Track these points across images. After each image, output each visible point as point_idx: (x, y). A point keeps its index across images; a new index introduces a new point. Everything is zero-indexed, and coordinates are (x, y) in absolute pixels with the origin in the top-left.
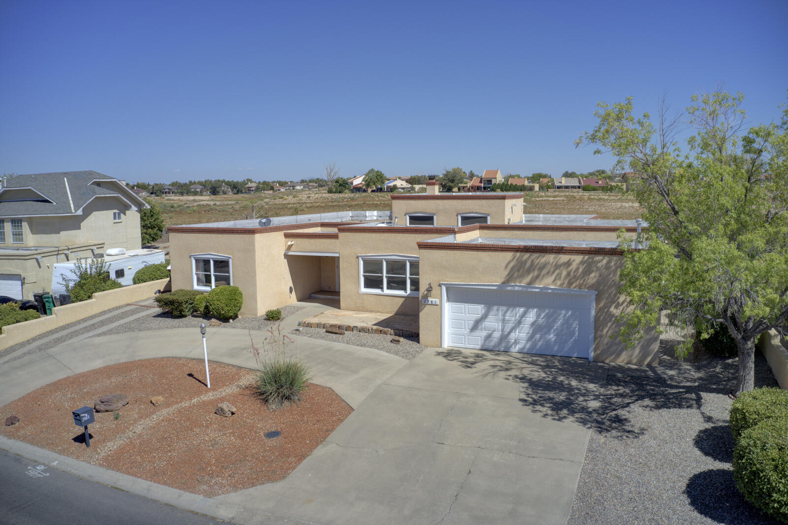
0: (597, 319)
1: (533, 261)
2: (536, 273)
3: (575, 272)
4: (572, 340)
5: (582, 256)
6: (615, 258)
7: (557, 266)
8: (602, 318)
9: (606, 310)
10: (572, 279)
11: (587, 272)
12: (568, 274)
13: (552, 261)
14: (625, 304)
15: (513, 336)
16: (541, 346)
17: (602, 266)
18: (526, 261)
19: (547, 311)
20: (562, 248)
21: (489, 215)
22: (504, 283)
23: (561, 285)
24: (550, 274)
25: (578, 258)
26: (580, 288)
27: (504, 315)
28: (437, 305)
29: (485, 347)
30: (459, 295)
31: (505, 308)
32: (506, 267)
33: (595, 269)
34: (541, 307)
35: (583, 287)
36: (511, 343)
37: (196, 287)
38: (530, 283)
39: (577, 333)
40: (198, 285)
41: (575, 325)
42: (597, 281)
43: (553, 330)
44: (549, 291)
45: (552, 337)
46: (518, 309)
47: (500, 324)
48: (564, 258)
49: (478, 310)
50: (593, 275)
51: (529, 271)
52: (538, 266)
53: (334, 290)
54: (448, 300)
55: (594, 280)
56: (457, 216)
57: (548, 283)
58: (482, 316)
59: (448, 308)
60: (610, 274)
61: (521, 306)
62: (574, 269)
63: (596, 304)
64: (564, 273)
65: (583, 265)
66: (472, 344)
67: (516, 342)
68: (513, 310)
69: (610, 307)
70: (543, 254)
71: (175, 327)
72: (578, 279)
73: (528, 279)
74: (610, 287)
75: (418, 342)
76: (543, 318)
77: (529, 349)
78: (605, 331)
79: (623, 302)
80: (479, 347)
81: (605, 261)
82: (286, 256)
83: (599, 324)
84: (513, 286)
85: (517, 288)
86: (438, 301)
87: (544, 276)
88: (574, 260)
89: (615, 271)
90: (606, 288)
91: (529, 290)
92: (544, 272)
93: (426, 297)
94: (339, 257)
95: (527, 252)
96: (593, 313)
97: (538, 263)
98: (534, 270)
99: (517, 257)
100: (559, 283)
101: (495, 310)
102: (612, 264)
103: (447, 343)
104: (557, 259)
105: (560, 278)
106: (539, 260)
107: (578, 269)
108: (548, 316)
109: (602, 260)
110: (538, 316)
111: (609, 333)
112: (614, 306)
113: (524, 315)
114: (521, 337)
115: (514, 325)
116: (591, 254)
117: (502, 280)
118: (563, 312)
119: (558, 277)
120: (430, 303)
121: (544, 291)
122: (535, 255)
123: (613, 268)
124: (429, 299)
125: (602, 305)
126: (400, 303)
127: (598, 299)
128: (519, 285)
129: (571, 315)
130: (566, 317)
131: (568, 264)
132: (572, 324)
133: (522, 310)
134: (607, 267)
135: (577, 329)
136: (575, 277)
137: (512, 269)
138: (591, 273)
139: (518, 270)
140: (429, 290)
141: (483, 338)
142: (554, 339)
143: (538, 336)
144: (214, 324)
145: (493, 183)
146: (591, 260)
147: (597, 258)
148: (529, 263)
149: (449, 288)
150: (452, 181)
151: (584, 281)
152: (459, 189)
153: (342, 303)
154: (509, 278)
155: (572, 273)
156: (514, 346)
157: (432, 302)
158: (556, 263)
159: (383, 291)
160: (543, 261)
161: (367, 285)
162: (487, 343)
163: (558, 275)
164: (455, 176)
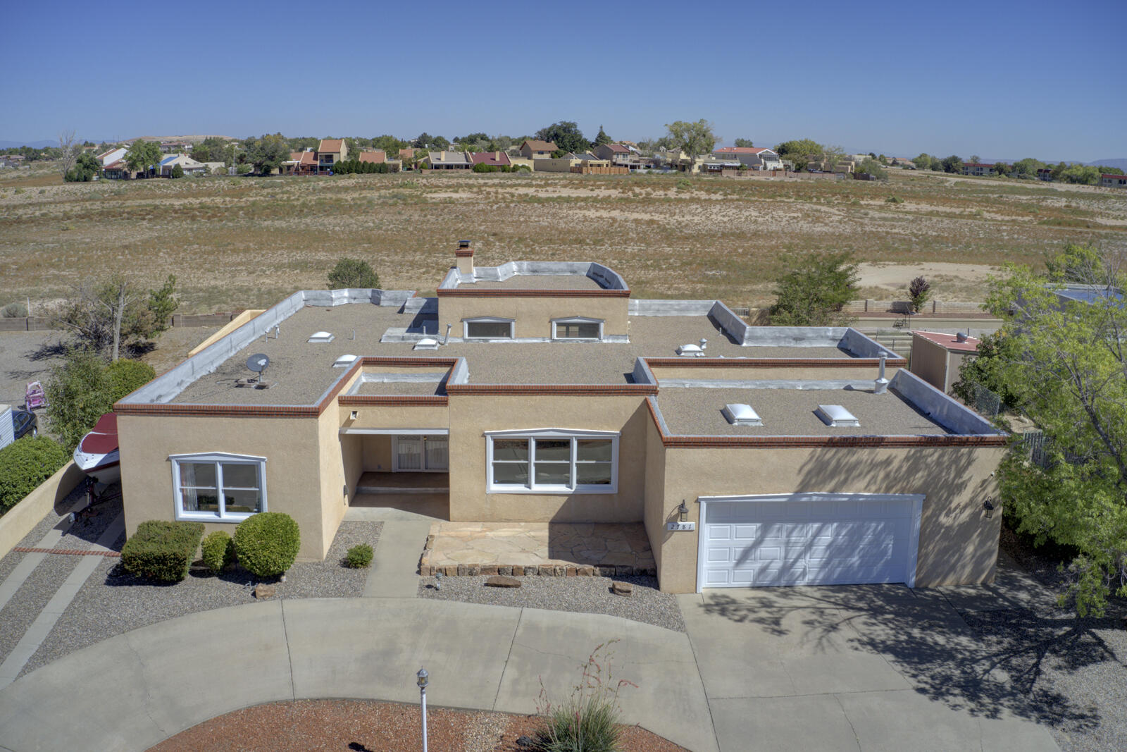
0: (922, 532)
1: (839, 460)
2: (843, 477)
3: (896, 472)
4: (882, 562)
5: (908, 449)
6: (950, 450)
7: (874, 466)
8: (928, 530)
9: (934, 519)
10: (891, 482)
11: (913, 470)
12: (887, 476)
13: (865, 459)
14: (958, 511)
15: (800, 565)
16: (839, 575)
17: (933, 462)
18: (828, 462)
19: (851, 525)
20: (883, 439)
21: (602, 320)
22: (796, 492)
23: (878, 490)
24: (862, 476)
25: (901, 453)
26: (902, 492)
27: (789, 536)
28: (692, 531)
29: (758, 583)
30: (725, 512)
31: (790, 526)
32: (800, 471)
33: (923, 466)
34: (843, 521)
35: (906, 491)
36: (798, 575)
37: (184, 515)
38: (832, 491)
39: (890, 552)
40: (185, 509)
41: (889, 544)
42: (925, 482)
43: (858, 550)
44: (861, 499)
45: (855, 560)
46: (810, 525)
47: (783, 549)
48: (882, 453)
49: (749, 531)
50: (919, 475)
51: (833, 475)
52: (846, 469)
53: (388, 471)
54: (709, 520)
55: (921, 482)
56: (551, 322)
57: (860, 489)
58: (757, 539)
59: (708, 530)
60: (941, 472)
61: (814, 521)
62: (895, 468)
63: (923, 511)
64: (882, 474)
65: (908, 461)
66: (738, 584)
67: (804, 574)
68: (802, 528)
69: (940, 514)
70: (855, 449)
72: (899, 482)
73: (833, 483)
74: (941, 488)
75: (657, 587)
76: (844, 536)
77: (823, 579)
78: (931, 547)
79: (956, 508)
80: (748, 584)
81: (936, 455)
83: (924, 538)
84: (811, 496)
85: (814, 499)
86: (693, 525)
87: (853, 479)
88: (895, 457)
89: (949, 468)
90: (936, 491)
91: (832, 499)
92: (855, 473)
93: (673, 520)
94: (448, 436)
95: (833, 446)
96: (918, 524)
97: (847, 463)
98: (840, 473)
99: (817, 455)
100: (873, 488)
101: (775, 531)
102: (946, 458)
103: (707, 583)
104: (873, 455)
105: (875, 482)
106: (846, 460)
107: (900, 467)
108: (851, 534)
109: (933, 454)
110: (838, 534)
111: (936, 550)
112: (944, 512)
113: (818, 533)
114: (811, 566)
115: (803, 548)
116: (921, 445)
117: (795, 488)
118: (874, 525)
119: (873, 480)
120: (680, 528)
121: (854, 499)
122: (844, 451)
123: (946, 464)
124: (680, 523)
125: (929, 512)
127: (925, 506)
128: (817, 495)
129: (883, 529)
130: (877, 532)
131: (888, 462)
132: (883, 541)
133: (816, 526)
134: (939, 463)
136: (895, 479)
137: (809, 472)
138: (918, 471)
139: (818, 474)
140: (682, 508)
141: (757, 570)
142: (858, 562)
143: (836, 561)
144: (262, 594)
145: (335, 161)
146: (918, 455)
147: (929, 451)
148: (833, 463)
149: (712, 504)
150: (272, 158)
151: (908, 482)
152: (281, 170)
153: (454, 510)
154: (804, 487)
155: (892, 474)
156: (801, 578)
157: (684, 526)
158: (872, 461)
159: (530, 488)
160: (853, 459)
161: (499, 479)
162: (761, 578)
163: (873, 477)
164: (276, 151)
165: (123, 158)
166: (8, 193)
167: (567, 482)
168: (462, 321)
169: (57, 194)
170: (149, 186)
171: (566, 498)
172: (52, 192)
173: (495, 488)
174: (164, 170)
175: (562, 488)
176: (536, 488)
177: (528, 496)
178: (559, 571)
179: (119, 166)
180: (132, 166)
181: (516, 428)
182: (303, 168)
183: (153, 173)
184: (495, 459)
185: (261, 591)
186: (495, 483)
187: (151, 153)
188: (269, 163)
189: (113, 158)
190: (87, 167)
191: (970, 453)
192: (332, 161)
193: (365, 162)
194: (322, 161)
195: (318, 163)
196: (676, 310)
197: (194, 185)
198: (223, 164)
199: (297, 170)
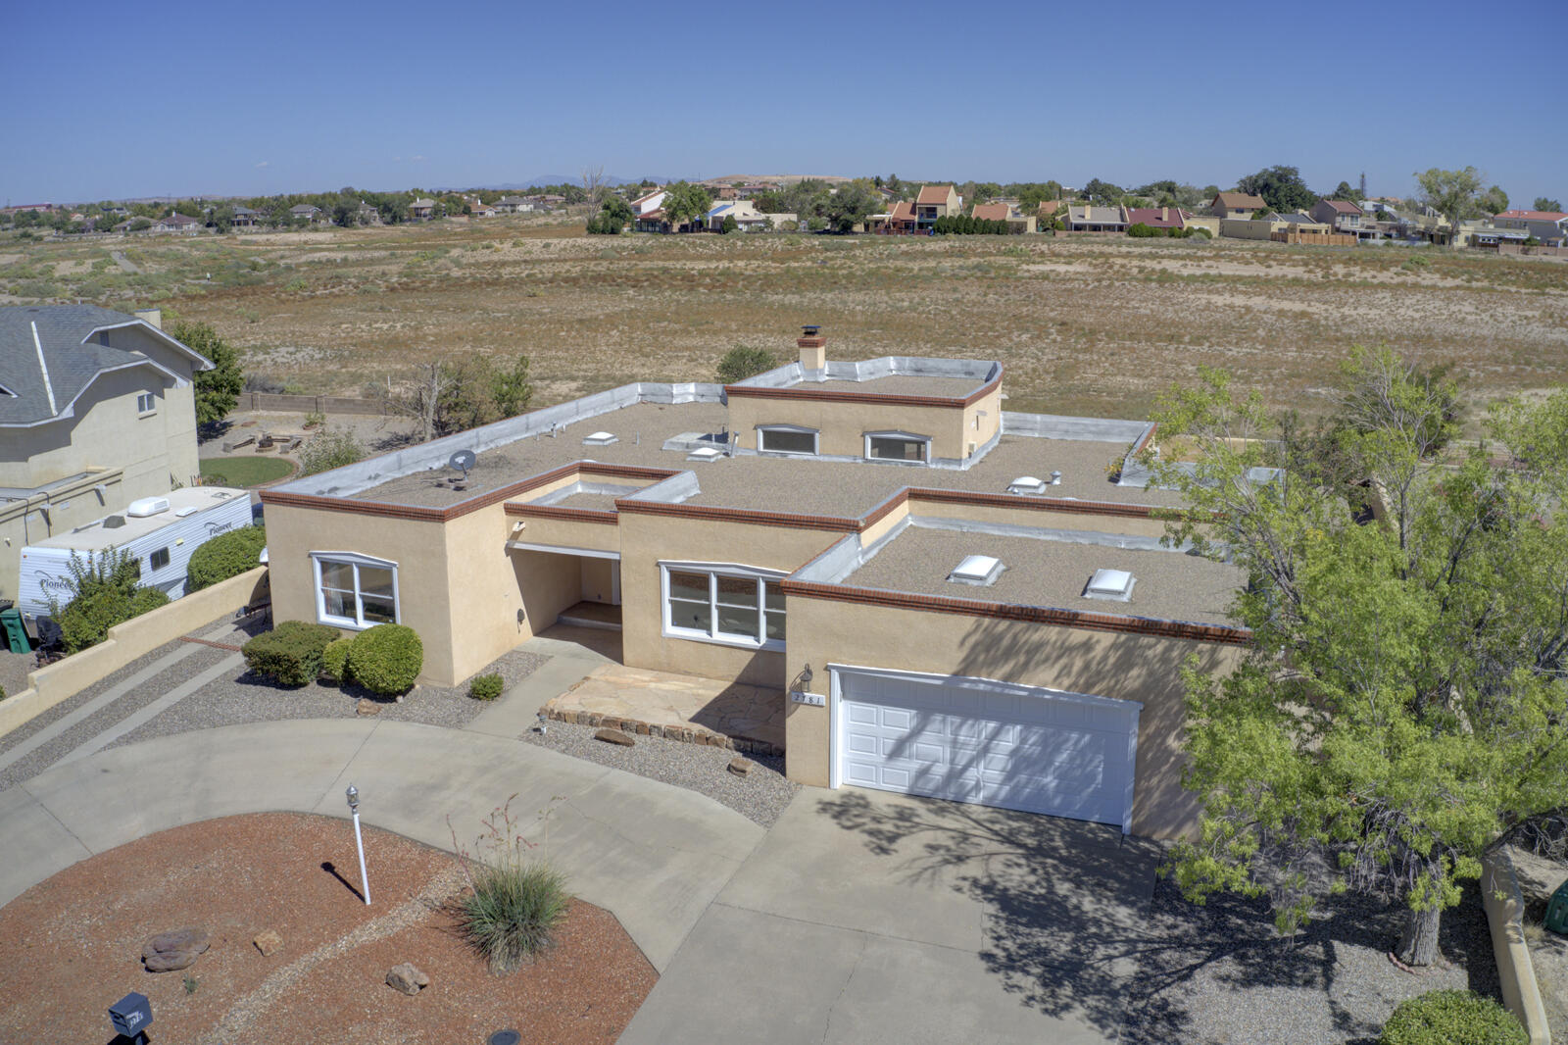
0: (1140, 754)
1: (1015, 636)
2: (1022, 659)
3: (1099, 664)
4: (1090, 790)
5: (1115, 635)
6: (1181, 643)
7: (1066, 650)
8: (1150, 755)
10: (1091, 678)
11: (1124, 665)
12: (1086, 667)
13: (1054, 639)
15: (972, 776)
16: (1028, 798)
17: (1155, 656)
18: (1001, 637)
19: (1040, 731)
20: (1076, 615)
21: (929, 438)
22: (955, 674)
23: (1072, 687)
24: (1051, 661)
25: (1106, 638)
26: (1108, 696)
27: (955, 733)
28: (822, 706)
29: (917, 791)
30: (865, 688)
31: (957, 720)
32: (962, 643)
33: (1139, 660)
34: (1028, 724)
35: (1115, 694)
36: (969, 788)
37: (325, 618)
38: (1008, 678)
39: (1100, 777)
40: (327, 612)
41: (1098, 766)
42: (1144, 685)
43: (1052, 769)
44: (1047, 697)
45: (1050, 781)
46: (983, 723)
47: (948, 750)
48: (1078, 635)
49: (903, 719)
50: (1134, 672)
51: (1009, 653)
52: (1026, 648)
53: (607, 602)
54: (844, 696)
55: (1137, 684)
56: (863, 436)
57: (1045, 681)
58: (912, 730)
59: (844, 712)
60: (1169, 673)
61: (990, 718)
62: (1098, 658)
63: (1141, 726)
64: (1078, 664)
65: (1115, 652)
66: (888, 786)
67: (977, 787)
68: (973, 726)
69: (1168, 734)
70: (1037, 625)
71: (285, 717)
72: (1104, 678)
73: (1007, 668)
74: (1169, 697)
75: (784, 773)
76: (1032, 744)
77: (1004, 801)
78: (1155, 781)
80: (904, 789)
81: (1160, 648)
82: (509, 551)
83: (1143, 766)
84: (975, 681)
85: (981, 687)
86: (823, 699)
87: (1038, 665)
88: (1098, 642)
90: (1161, 699)
91: (1007, 691)
92: (1037, 657)
93: (799, 689)
94: (619, 562)
95: (1006, 617)
96: (1133, 743)
97: (1026, 642)
98: (1017, 653)
99: (983, 626)
100: (1066, 682)
101: (937, 723)
102: (1175, 654)
103: (842, 779)
104: (1064, 636)
105: (1069, 674)
106: (1027, 636)
107: (1105, 658)
108: (1044, 742)
109: (1155, 645)
110: (1023, 741)
111: (1163, 785)
112: (1175, 733)
113: (995, 735)
114: (989, 777)
115: (975, 753)
116: (1135, 631)
117: (954, 669)
118: (1074, 736)
119: (1065, 671)
120: (807, 700)
121: (1035, 696)
122: (1020, 626)
123: (1176, 662)
124: (805, 693)
125: (1151, 729)
126: (747, 662)
127: (1145, 718)
128: (987, 680)
129: (1089, 743)
130: (1080, 747)
131: (1087, 646)
132: (1090, 760)
133: (992, 725)
134: (1164, 659)
135: (1100, 769)
136: (1098, 673)
137: (973, 648)
138: (1131, 667)
139: (987, 651)
140: (807, 675)
141: (913, 774)
142: (1053, 784)
143: (1023, 777)
144: (365, 710)
145: (939, 214)
146: (1132, 644)
147: (1145, 640)
148: (1006, 642)
149: (846, 676)
150: (853, 210)
151: (1117, 683)
152: (867, 227)
153: (628, 653)
154: (968, 666)
155: (1095, 662)
156: (973, 794)
157: (811, 699)
158: (1063, 643)
159: (710, 635)
160: (1036, 637)
161: (677, 621)
162: (920, 784)
163: (1065, 667)
164: (858, 200)
165: (661, 205)
166: (505, 245)
167: (756, 635)
168: (755, 428)
169: (565, 249)
170: (682, 243)
171: (753, 654)
172: (559, 247)
173: (671, 630)
174: (714, 221)
175: (748, 641)
176: (719, 636)
177: (709, 646)
178: (686, 736)
179: (657, 215)
180: (672, 216)
181: (693, 559)
182: (896, 225)
183: (699, 226)
184: (671, 595)
185: (363, 707)
186: (672, 624)
187: (696, 199)
188: (849, 216)
189: (651, 205)
190: (615, 215)
191: (1213, 651)
192: (935, 216)
193: (978, 219)
194: (921, 215)
195: (916, 218)
196: (1090, 432)
197: (739, 243)
199: (887, 227)
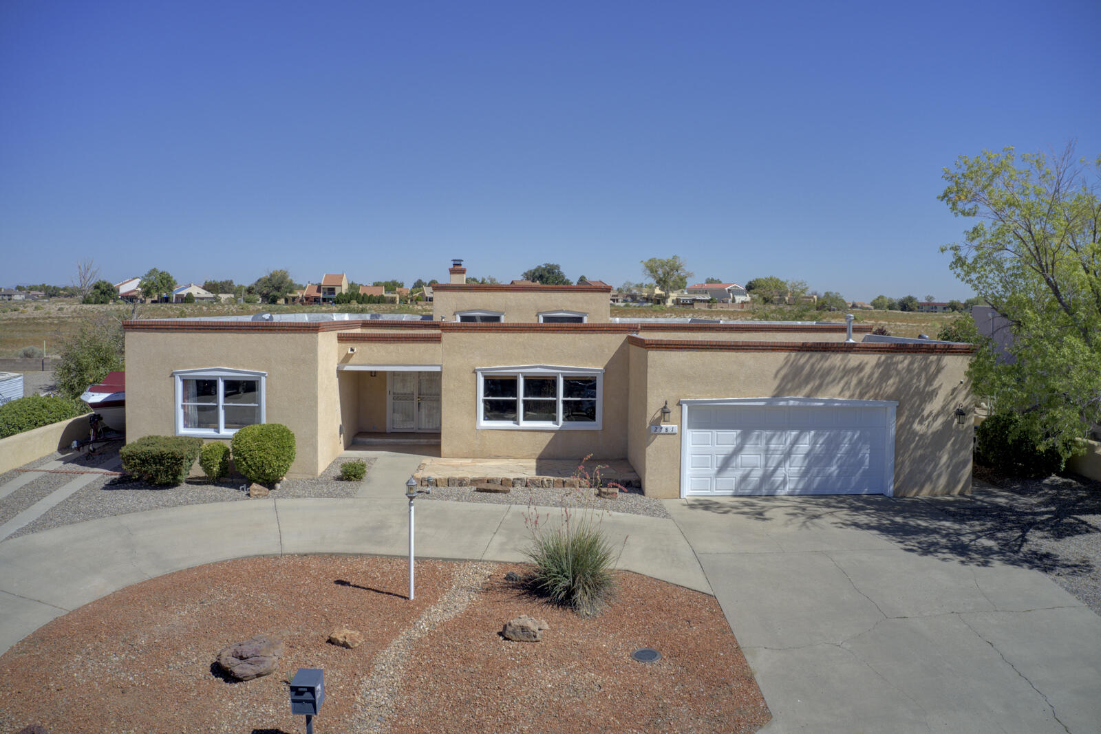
0: (897, 440)
1: (813, 365)
3: (868, 378)
4: (861, 471)
5: (879, 355)
6: (919, 357)
7: (847, 372)
8: (903, 438)
9: (908, 427)
10: (864, 388)
11: (885, 376)
12: (860, 382)
13: (838, 365)
14: (930, 419)
15: (781, 472)
16: (819, 485)
18: (802, 367)
19: (828, 433)
21: (585, 314)
22: (774, 396)
23: (852, 396)
24: (837, 381)
25: (871, 359)
26: (876, 399)
27: (768, 442)
28: (675, 434)
29: (740, 492)
31: (769, 433)
32: (776, 376)
33: (894, 373)
34: (819, 427)
35: (879, 398)
36: (777, 484)
37: (183, 431)
38: (808, 396)
39: (868, 460)
40: (188, 427)
41: (866, 453)
42: (897, 389)
43: (836, 459)
44: (836, 404)
45: (833, 469)
46: (788, 432)
47: (763, 458)
48: (854, 359)
50: (891, 382)
51: (807, 380)
52: (820, 374)
53: (383, 431)
54: (689, 427)
55: (893, 389)
56: (537, 316)
57: (834, 394)
58: (737, 446)
59: (690, 438)
61: (793, 429)
62: (866, 376)
63: (897, 418)
64: (854, 381)
65: (879, 368)
66: (722, 493)
67: (784, 483)
68: (781, 435)
70: (827, 354)
72: (873, 387)
73: (809, 387)
76: (821, 444)
77: (803, 489)
78: (907, 456)
79: (928, 416)
80: (730, 492)
83: (900, 446)
84: (787, 400)
85: (791, 403)
86: (675, 428)
87: (827, 385)
88: (867, 363)
89: (919, 375)
90: (908, 398)
91: (808, 404)
92: (828, 379)
93: (656, 423)
94: (441, 373)
95: (807, 351)
96: (893, 432)
97: (820, 368)
98: (814, 378)
99: (792, 359)
100: (847, 394)
101: (754, 438)
102: (916, 365)
104: (846, 361)
105: (849, 388)
106: (821, 364)
107: (870, 376)
108: (829, 441)
109: (904, 361)
110: (815, 443)
112: (918, 420)
113: (796, 441)
114: (791, 474)
115: (782, 456)
116: (892, 352)
117: (772, 393)
118: (849, 433)
119: (847, 386)
120: (663, 431)
121: (829, 404)
122: (817, 356)
123: (916, 371)
124: (662, 426)
125: (903, 419)
126: (547, 442)
127: (899, 412)
129: (859, 438)
130: (853, 441)
131: (860, 368)
132: (860, 450)
133: (794, 433)
135: (867, 455)
136: (868, 385)
137: (783, 379)
138: (889, 378)
139: (793, 379)
140: (665, 411)
141: (738, 478)
142: (836, 472)
143: (815, 470)
144: (256, 493)
145: (337, 292)
146: (889, 361)
147: (899, 357)
148: (808, 367)
149: (693, 407)
150: (278, 289)
151: (880, 389)
152: (286, 301)
153: (445, 448)
155: (865, 380)
156: (782, 487)
157: (667, 429)
158: (845, 366)
159: (518, 424)
160: (827, 364)
161: (488, 417)
162: (743, 486)
163: (846, 383)
164: (282, 282)
165: (138, 286)
167: (554, 419)
168: (455, 314)
169: (75, 311)
170: (162, 308)
171: (553, 434)
172: (70, 310)
173: (485, 424)
174: (177, 298)
175: (548, 425)
176: (524, 424)
177: (517, 432)
178: (546, 482)
179: (135, 293)
180: (147, 293)
181: (505, 364)
182: (307, 299)
183: (167, 300)
184: (485, 396)
185: (255, 490)
186: (484, 419)
187: (165, 281)
188: (275, 293)
189: (130, 286)
190: (103, 293)
191: (939, 360)
192: (334, 294)
194: (324, 293)
195: (321, 295)
198: (233, 296)
199: (301, 301)
